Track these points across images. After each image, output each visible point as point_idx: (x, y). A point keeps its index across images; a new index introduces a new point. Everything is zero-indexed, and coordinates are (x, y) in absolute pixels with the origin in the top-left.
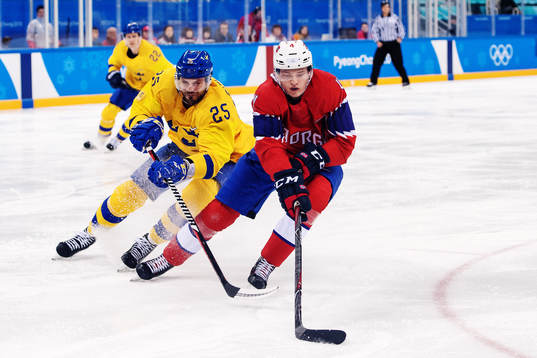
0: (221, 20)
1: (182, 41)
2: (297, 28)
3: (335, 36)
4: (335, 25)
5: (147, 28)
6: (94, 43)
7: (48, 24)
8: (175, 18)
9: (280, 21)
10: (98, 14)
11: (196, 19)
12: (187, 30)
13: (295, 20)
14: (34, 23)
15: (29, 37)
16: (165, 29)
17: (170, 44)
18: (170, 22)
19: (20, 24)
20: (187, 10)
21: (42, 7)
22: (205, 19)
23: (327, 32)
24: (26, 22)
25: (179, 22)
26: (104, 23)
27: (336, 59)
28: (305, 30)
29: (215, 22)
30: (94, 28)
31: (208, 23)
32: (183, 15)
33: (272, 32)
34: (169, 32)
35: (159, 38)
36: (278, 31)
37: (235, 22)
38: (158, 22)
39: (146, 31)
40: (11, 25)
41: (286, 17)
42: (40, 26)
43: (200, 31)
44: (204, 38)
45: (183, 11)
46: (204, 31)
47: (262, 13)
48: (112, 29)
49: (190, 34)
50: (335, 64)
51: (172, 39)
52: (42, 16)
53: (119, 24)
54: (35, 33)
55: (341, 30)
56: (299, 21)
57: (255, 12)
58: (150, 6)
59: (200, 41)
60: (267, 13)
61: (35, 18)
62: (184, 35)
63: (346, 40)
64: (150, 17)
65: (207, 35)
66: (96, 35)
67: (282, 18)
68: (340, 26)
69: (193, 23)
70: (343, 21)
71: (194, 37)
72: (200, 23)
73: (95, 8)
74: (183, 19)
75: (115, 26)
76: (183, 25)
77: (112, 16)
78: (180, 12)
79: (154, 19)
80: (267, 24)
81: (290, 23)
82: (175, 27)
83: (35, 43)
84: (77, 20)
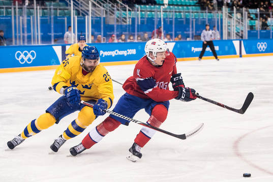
0: (145, 32)
1: (128, 41)
2: (176, 35)
3: (192, 39)
4: (192, 34)
5: (114, 35)
6: (92, 41)
7: (73, 34)
8: (125, 31)
9: (169, 33)
10: (94, 30)
11: (134, 32)
12: (130, 36)
13: (175, 32)
14: (67, 33)
15: (65, 39)
16: (121, 36)
17: (123, 42)
18: (123, 33)
19: (61, 34)
20: (131, 28)
21: (70, 26)
22: (138, 31)
23: (189, 37)
24: (64, 33)
25: (127, 33)
26: (96, 33)
27: (193, 49)
28: (180, 36)
29: (142, 33)
30: (92, 35)
31: (139, 33)
32: (129, 30)
33: (166, 37)
34: (123, 37)
35: (119, 40)
36: (168, 37)
37: (151, 33)
38: (118, 33)
39: (114, 37)
40: (58, 34)
41: (172, 31)
42: (69, 34)
43: (136, 37)
44: (138, 39)
45: (129, 28)
46: (138, 37)
47: (162, 29)
48: (100, 36)
49: (132, 38)
50: (192, 50)
51: (125, 40)
52: (71, 30)
53: (102, 34)
54: (68, 37)
55: (195, 36)
56: (178, 32)
57: (159, 29)
58: (115, 26)
59: (136, 41)
60: (164, 29)
61: (67, 31)
62: (129, 39)
63: (197, 40)
64: (115, 31)
65: (139, 38)
66: (93, 38)
67: (170, 31)
68: (194, 34)
69: (133, 33)
70: (196, 32)
71: (134, 39)
72: (136, 33)
73: (92, 27)
74: (129, 32)
75: (100, 34)
76: (129, 34)
77: (99, 31)
78: (128, 29)
79: (117, 31)
80: (164, 34)
81: (173, 33)
82: (125, 35)
83: (67, 42)
84: (85, 32)
